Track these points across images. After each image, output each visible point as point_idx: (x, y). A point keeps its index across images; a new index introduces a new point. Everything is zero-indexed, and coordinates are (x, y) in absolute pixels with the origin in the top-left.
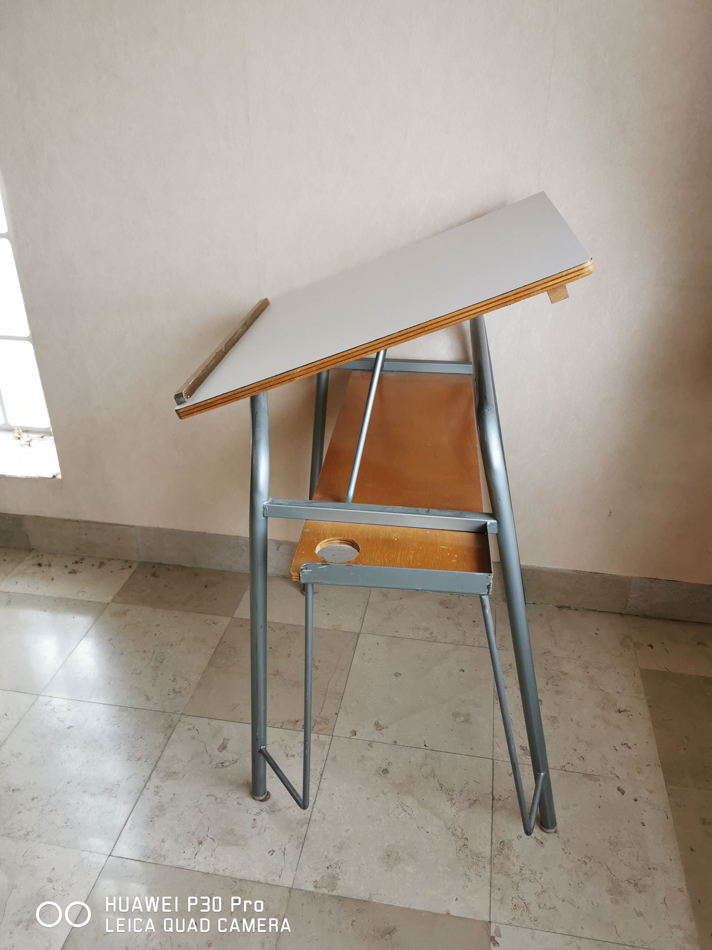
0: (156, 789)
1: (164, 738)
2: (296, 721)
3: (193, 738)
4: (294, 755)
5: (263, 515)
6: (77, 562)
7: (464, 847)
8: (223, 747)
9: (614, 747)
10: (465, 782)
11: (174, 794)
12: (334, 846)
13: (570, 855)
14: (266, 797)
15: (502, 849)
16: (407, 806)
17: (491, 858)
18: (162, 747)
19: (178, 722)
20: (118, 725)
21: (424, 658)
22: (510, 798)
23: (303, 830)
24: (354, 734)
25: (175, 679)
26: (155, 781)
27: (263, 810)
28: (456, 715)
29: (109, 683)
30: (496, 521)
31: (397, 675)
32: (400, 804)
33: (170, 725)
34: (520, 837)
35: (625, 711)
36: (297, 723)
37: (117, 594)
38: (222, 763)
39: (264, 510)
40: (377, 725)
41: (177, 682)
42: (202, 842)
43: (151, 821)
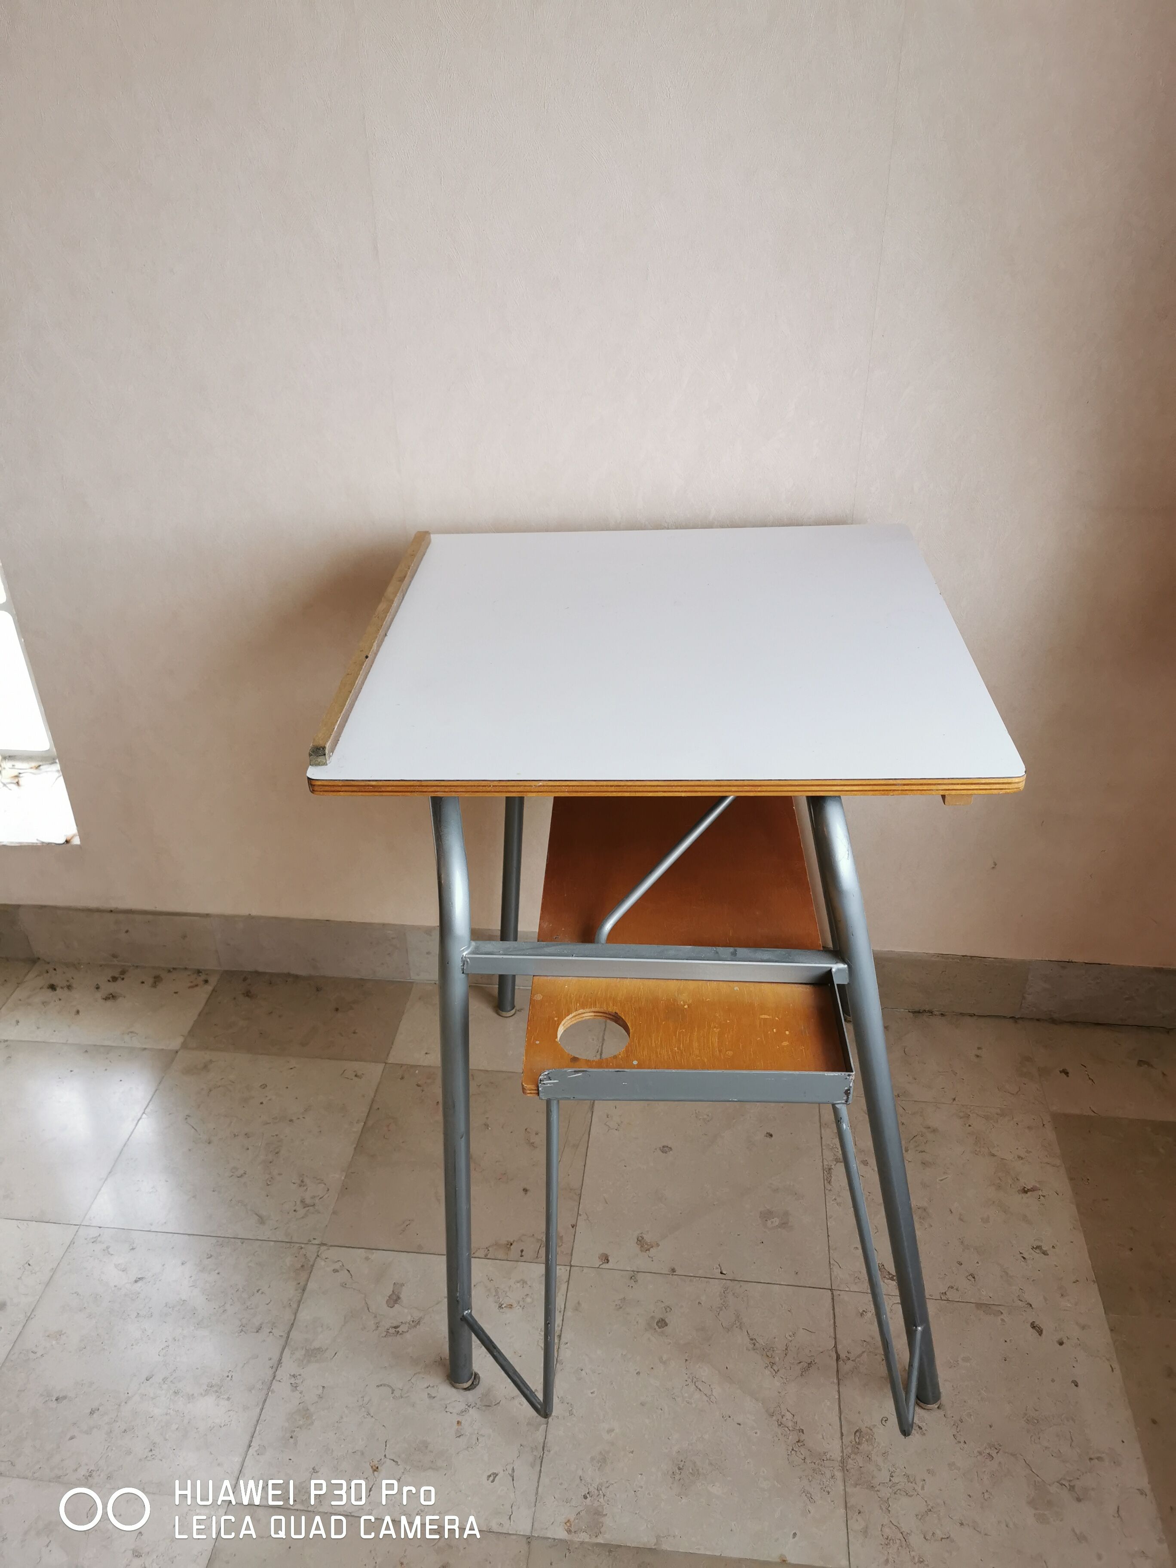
0: (293, 1381)
1: (296, 1290)
2: (509, 1244)
3: (344, 1285)
4: (512, 1305)
5: (462, 972)
6: (114, 979)
7: (799, 1444)
8: (394, 1299)
9: (1021, 1253)
10: (791, 1333)
11: (323, 1387)
12: (592, 1459)
13: (965, 1446)
14: (473, 1383)
15: (859, 1444)
16: (702, 1381)
17: (843, 1462)
18: (295, 1306)
19: (316, 1258)
20: (217, 1272)
21: (705, 1117)
22: (865, 1354)
23: (539, 1435)
24: (606, 1261)
25: (302, 1181)
26: (289, 1365)
27: (470, 1405)
28: (767, 1215)
29: (194, 1197)
30: (846, 966)
31: (665, 1149)
32: (691, 1377)
33: (302, 1266)
34: (885, 1421)
35: (1033, 1190)
36: (512, 1247)
37: (190, 1032)
38: (395, 1327)
39: (464, 964)
40: (640, 1241)
41: (305, 1188)
42: (377, 1468)
43: (292, 1437)
